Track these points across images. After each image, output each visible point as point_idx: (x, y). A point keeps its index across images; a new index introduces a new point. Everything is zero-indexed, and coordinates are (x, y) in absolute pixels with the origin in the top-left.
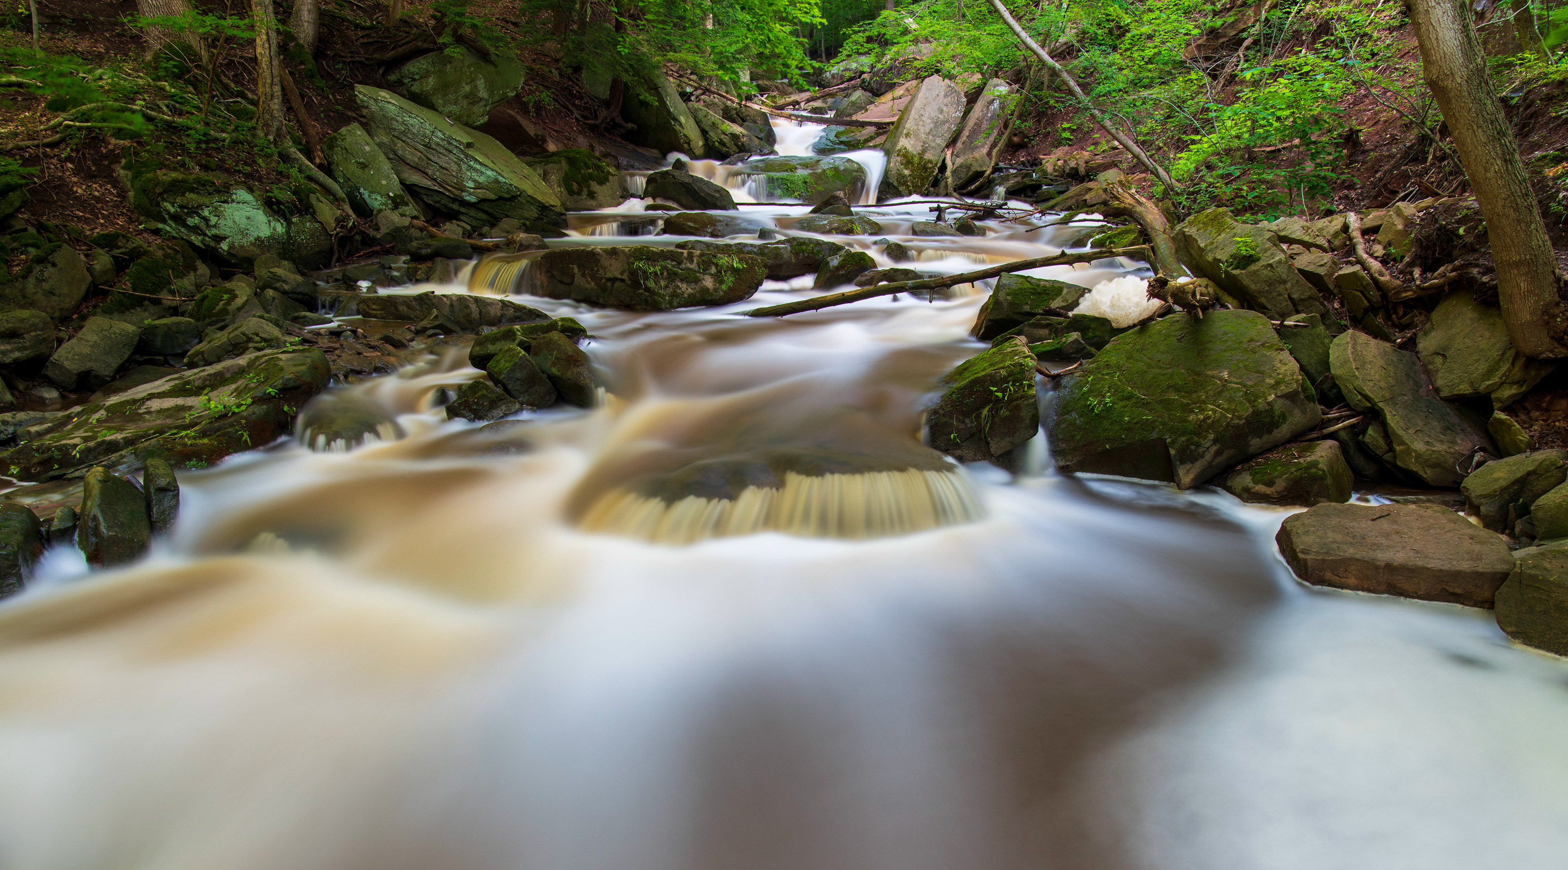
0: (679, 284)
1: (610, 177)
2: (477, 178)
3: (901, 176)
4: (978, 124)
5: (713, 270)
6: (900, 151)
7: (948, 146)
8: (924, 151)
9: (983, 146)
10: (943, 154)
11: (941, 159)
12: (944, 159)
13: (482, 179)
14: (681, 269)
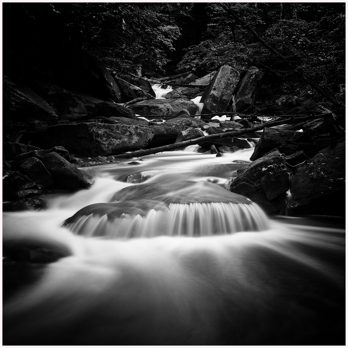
0: (112, 139)
1: (78, 105)
2: (17, 100)
3: (212, 107)
4: (246, 85)
5: (128, 133)
6: (211, 95)
7: (233, 94)
8: (222, 95)
9: (249, 94)
10: (231, 97)
11: (230, 99)
12: (232, 99)
13: (19, 101)
14: (113, 133)
